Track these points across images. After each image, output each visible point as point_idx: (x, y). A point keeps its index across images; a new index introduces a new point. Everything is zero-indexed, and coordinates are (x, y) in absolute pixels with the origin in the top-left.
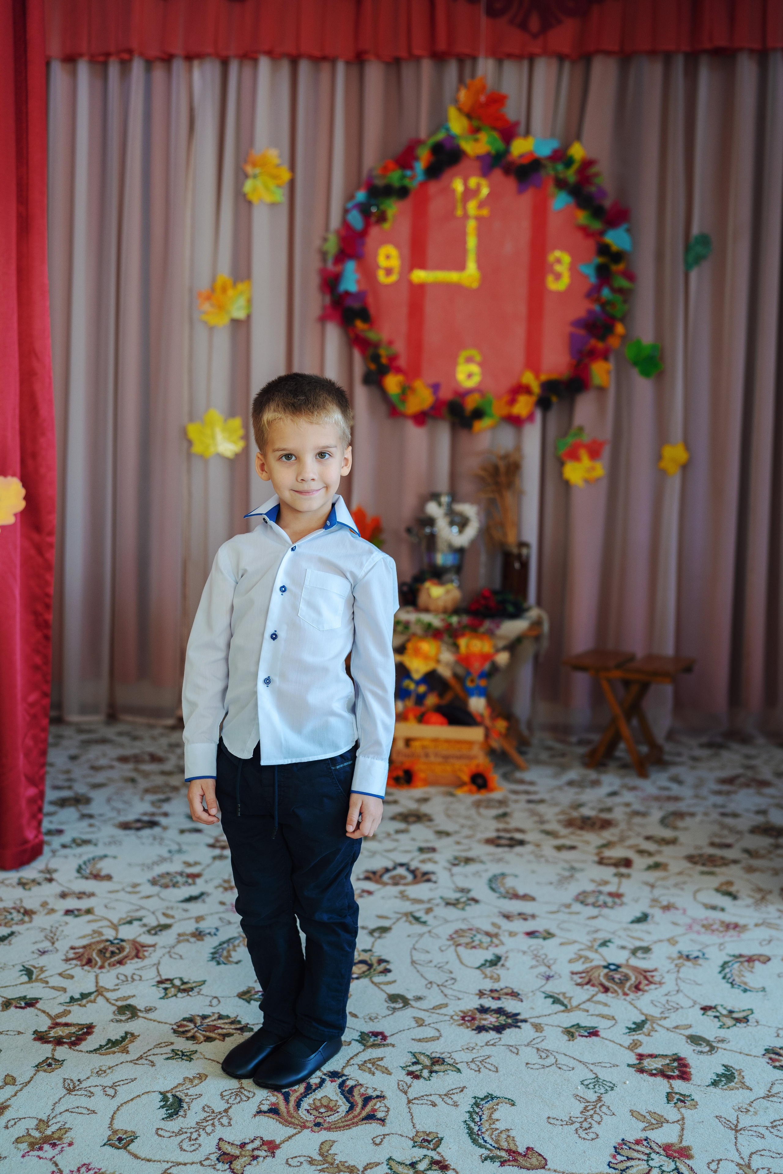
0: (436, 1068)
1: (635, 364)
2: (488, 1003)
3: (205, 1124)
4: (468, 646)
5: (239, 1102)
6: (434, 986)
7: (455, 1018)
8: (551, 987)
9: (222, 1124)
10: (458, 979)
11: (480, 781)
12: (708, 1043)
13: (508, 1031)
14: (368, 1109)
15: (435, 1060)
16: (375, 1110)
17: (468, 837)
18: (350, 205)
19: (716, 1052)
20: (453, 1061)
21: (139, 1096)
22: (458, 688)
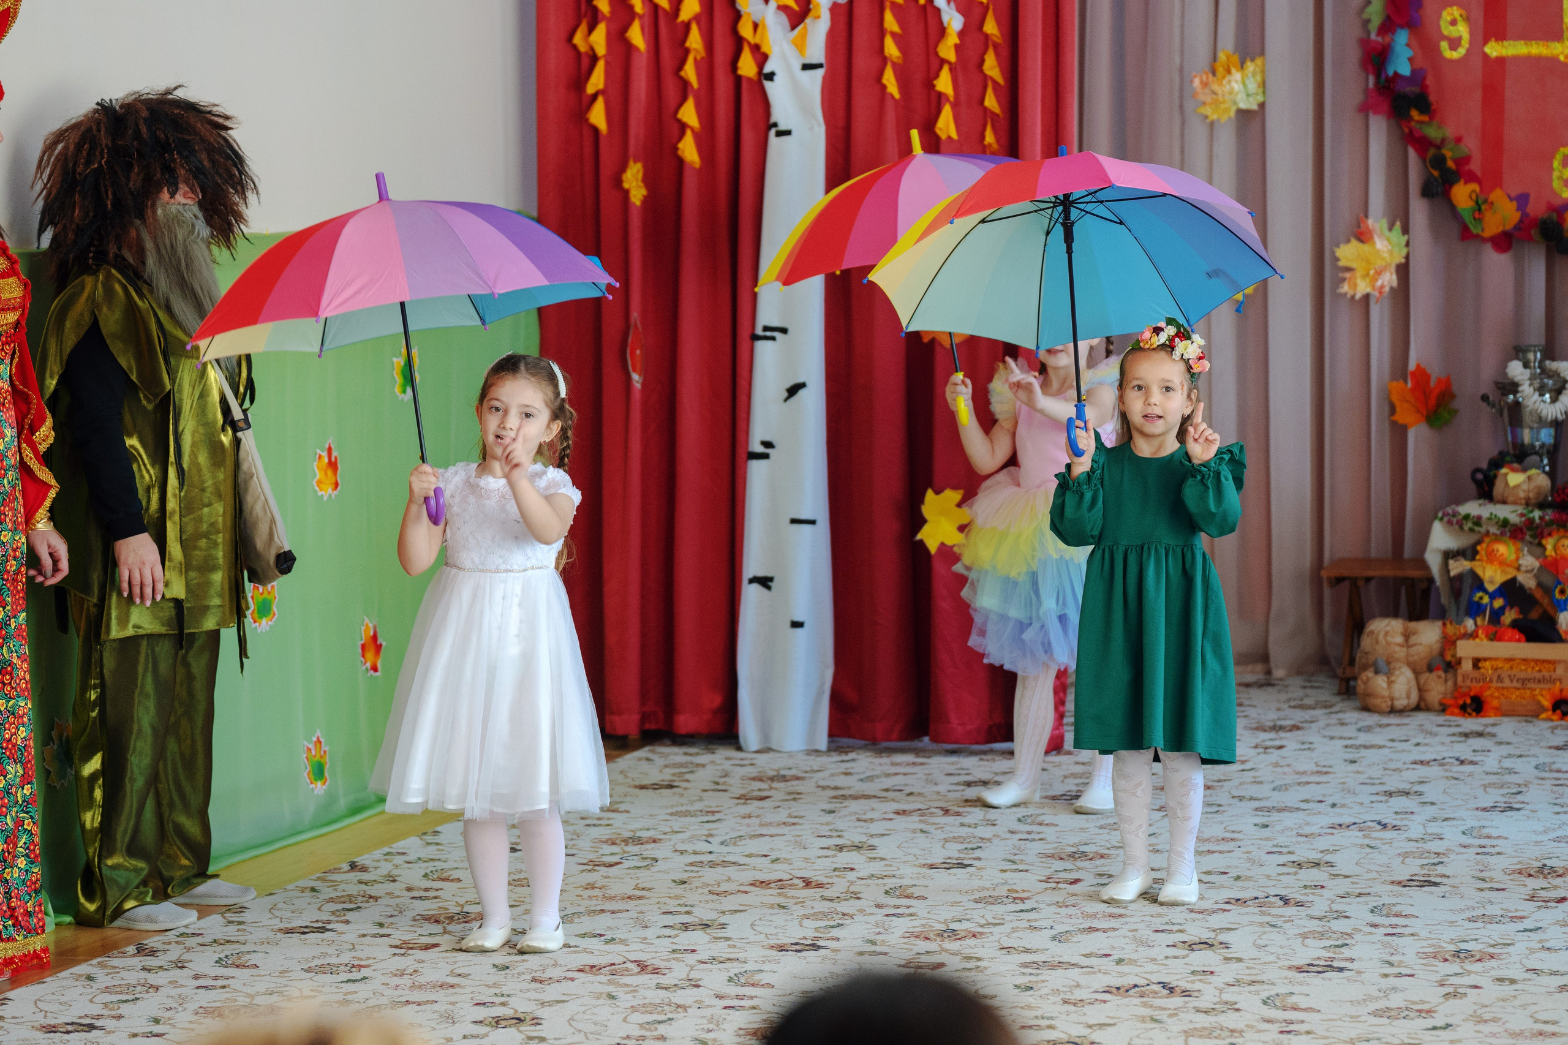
4: (1555, 548)
11: (1564, 708)
22: (1546, 602)
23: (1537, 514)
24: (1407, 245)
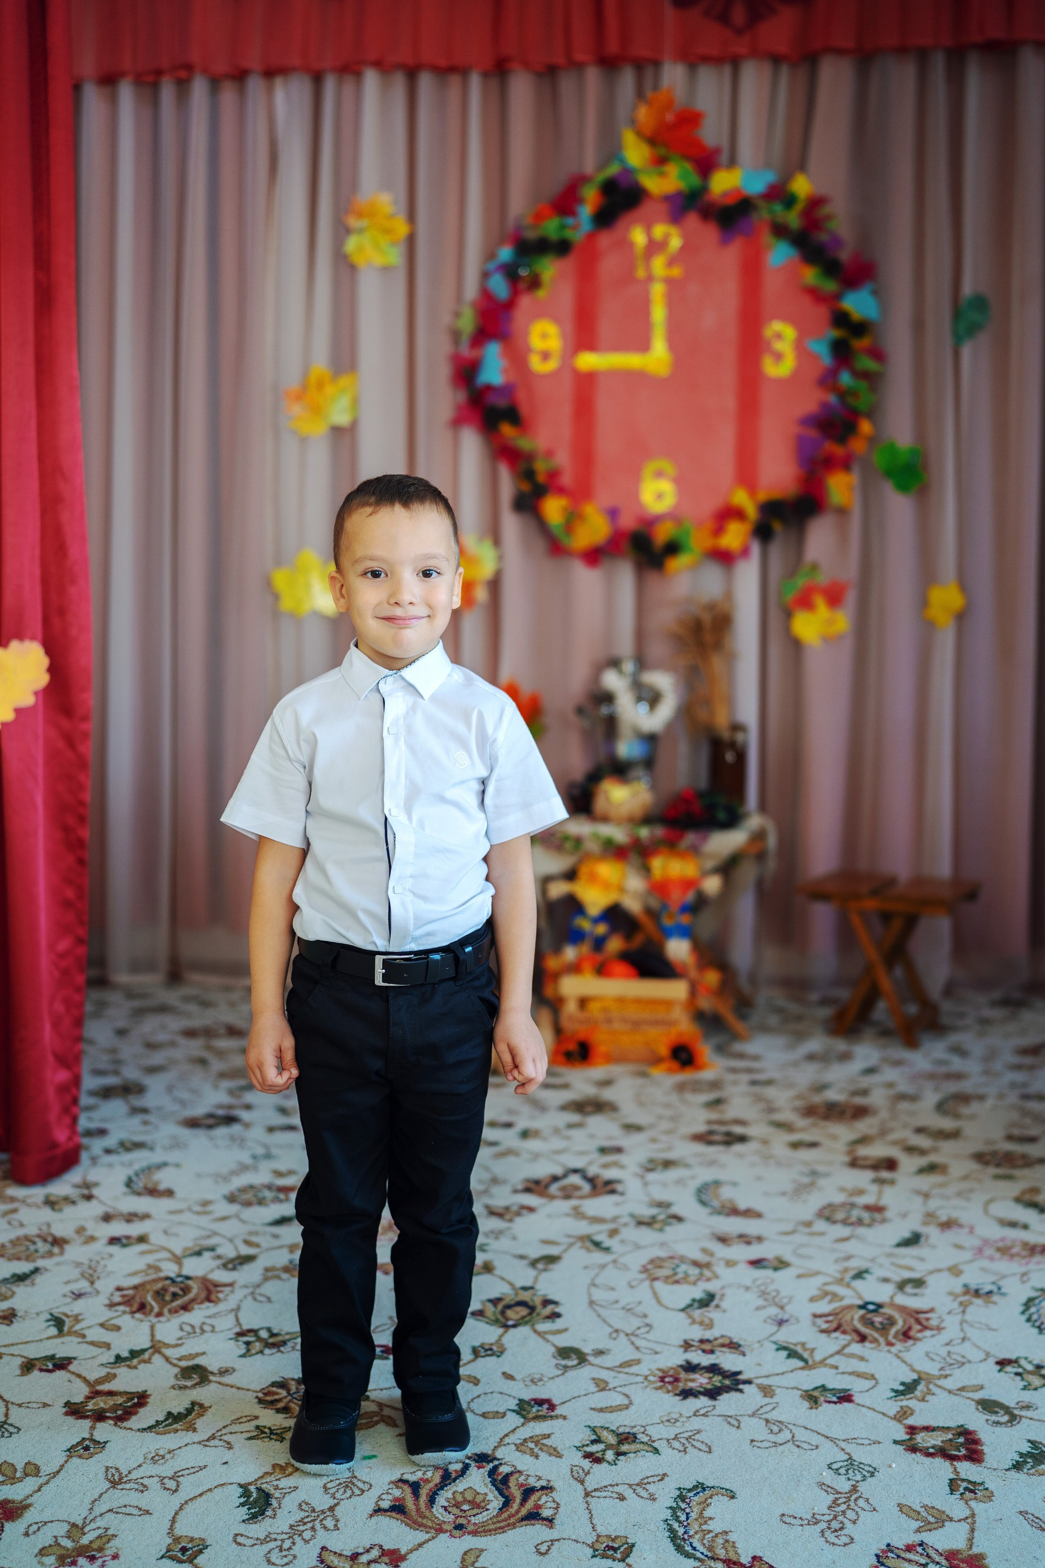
0: (624, 1448)
1: (887, 474)
2: (697, 1357)
3: (301, 1528)
4: (662, 869)
5: (350, 1497)
6: (622, 1335)
7: (651, 1378)
8: (786, 1335)
9: (325, 1528)
10: (655, 1325)
11: (684, 1056)
12: (1007, 1410)
13: (725, 1398)
14: (530, 1505)
15: (623, 1437)
16: (540, 1507)
17: (669, 1132)
18: (490, 266)
19: (1019, 1423)
20: (649, 1438)
21: (210, 1490)
22: (652, 928)
23: (644, 833)
24: (499, 557)
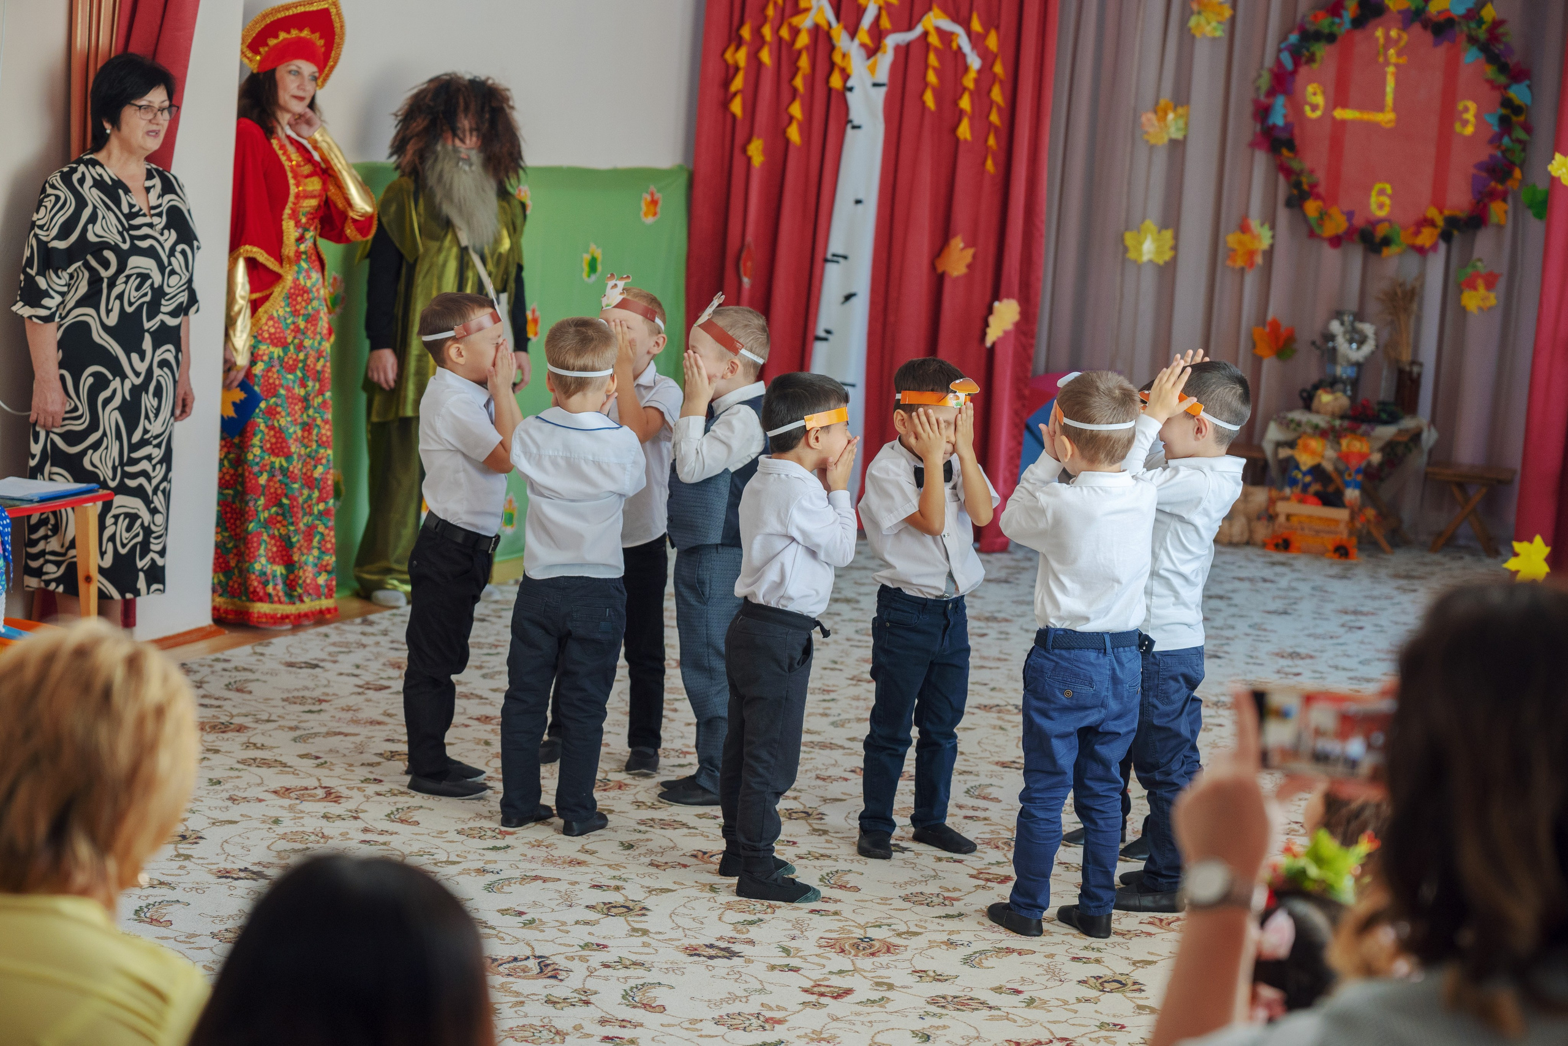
1: (1529, 207)
4: (1348, 446)
11: (1342, 551)
18: (1283, 46)
22: (1338, 481)
23: (1337, 423)
24: (1273, 237)
